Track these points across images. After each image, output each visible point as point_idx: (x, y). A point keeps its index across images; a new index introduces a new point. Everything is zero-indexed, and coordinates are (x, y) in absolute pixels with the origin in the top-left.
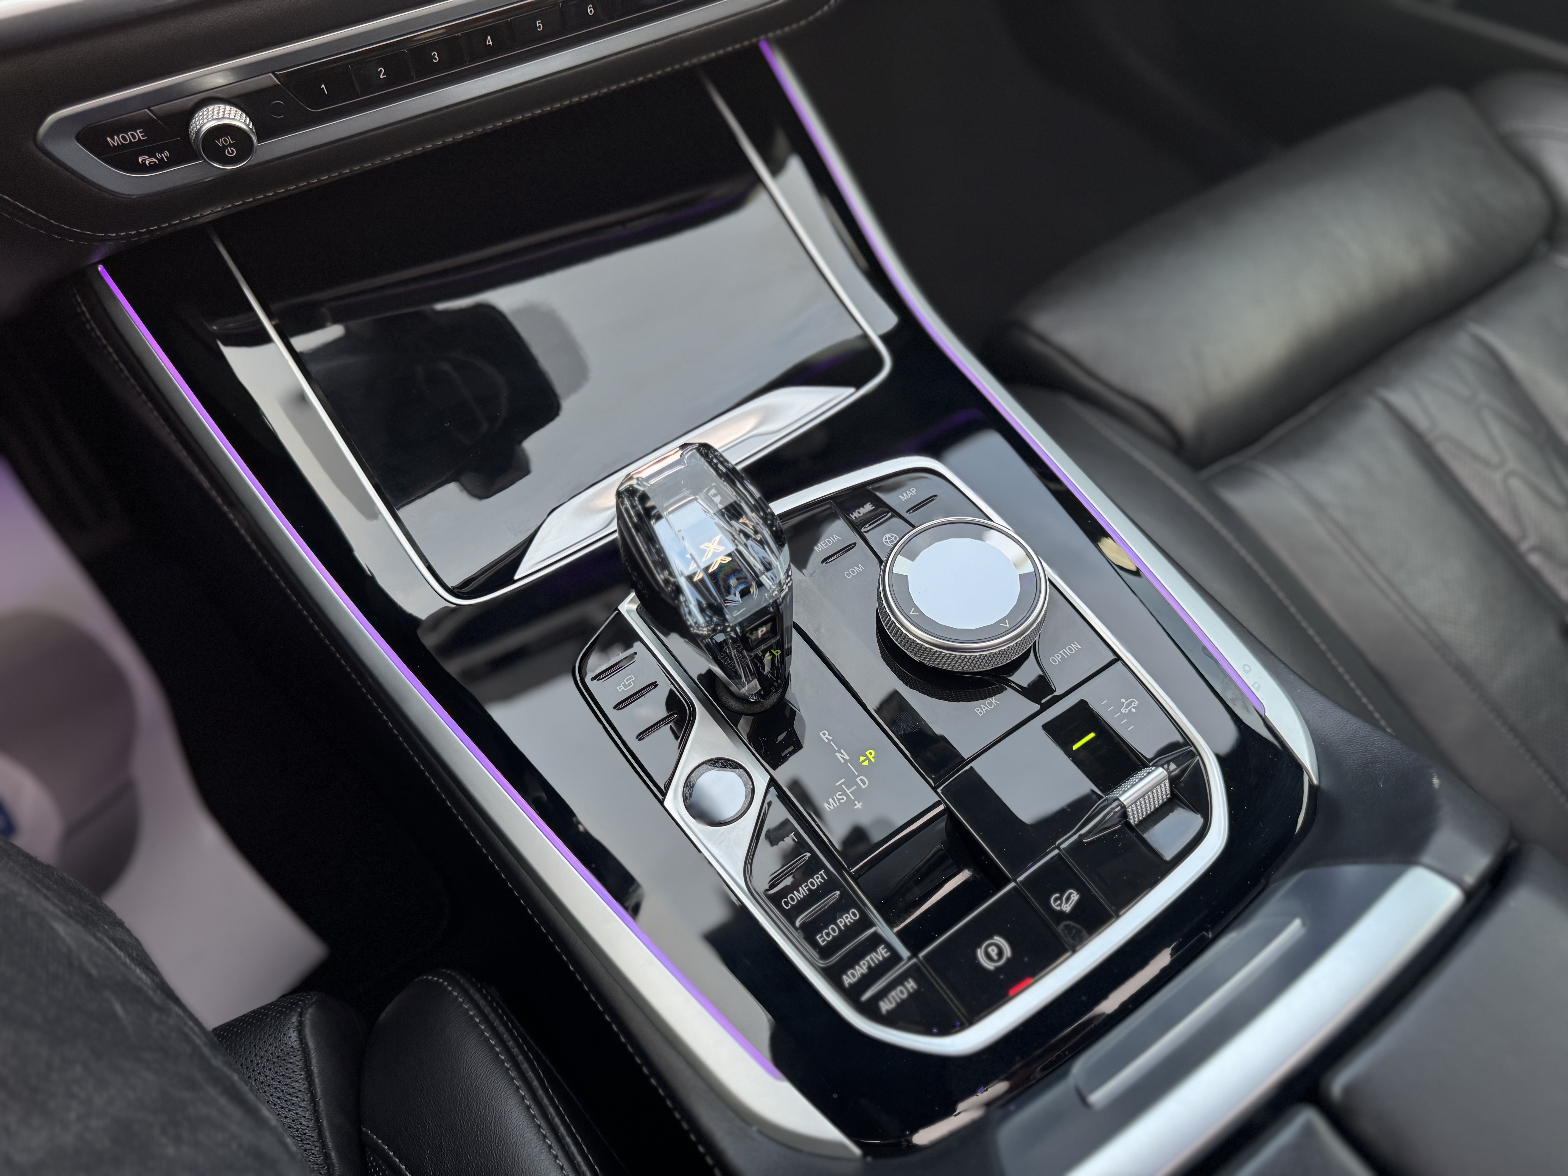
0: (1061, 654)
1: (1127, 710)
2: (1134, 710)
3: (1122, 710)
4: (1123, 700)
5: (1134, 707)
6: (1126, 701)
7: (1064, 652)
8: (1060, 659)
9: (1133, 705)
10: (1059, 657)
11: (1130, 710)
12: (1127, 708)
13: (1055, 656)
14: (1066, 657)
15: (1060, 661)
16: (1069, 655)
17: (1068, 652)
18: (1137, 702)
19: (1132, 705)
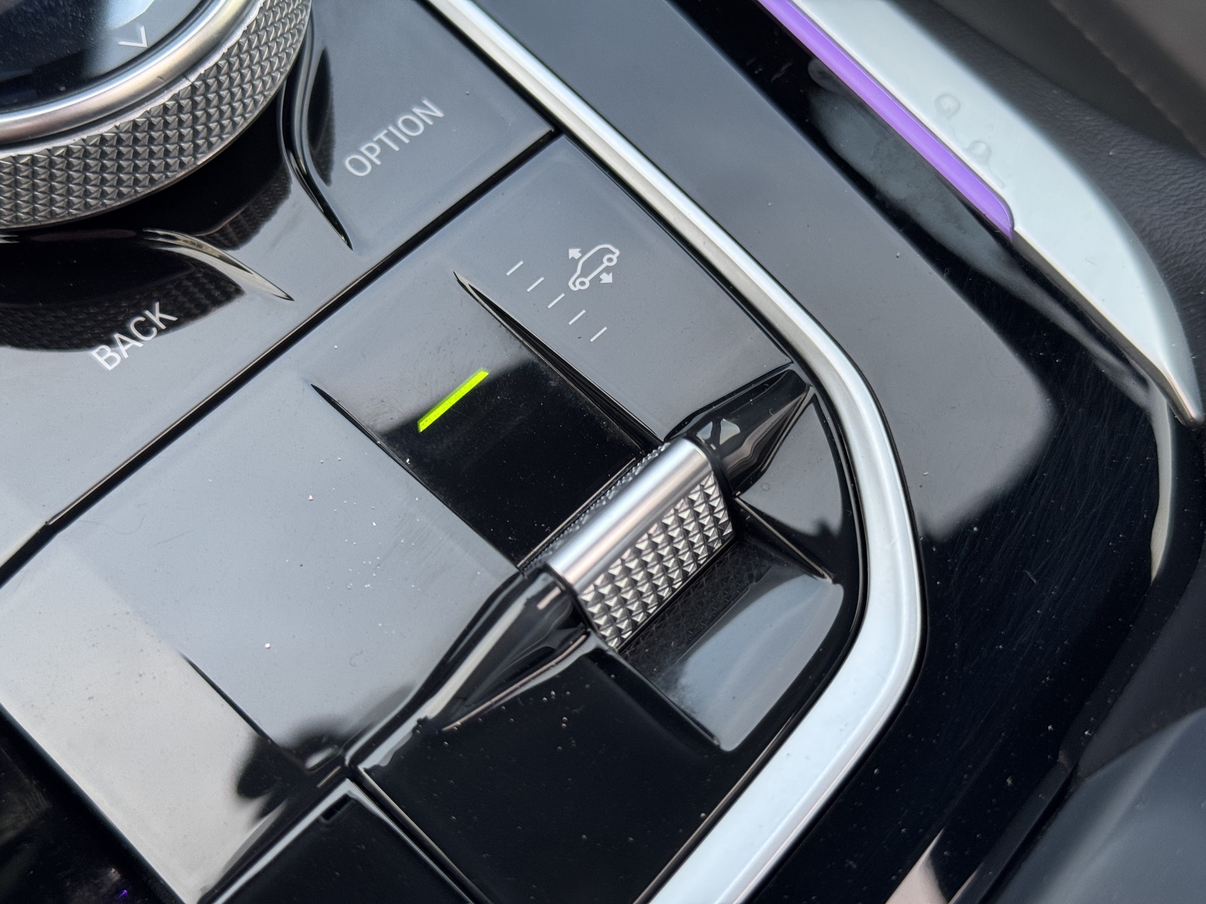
0: (380, 142)
1: (587, 280)
2: (607, 278)
3: (570, 284)
4: (574, 253)
5: (607, 270)
6: (583, 253)
7: (390, 135)
8: (378, 157)
9: (606, 263)
10: (371, 150)
11: (598, 278)
12: (586, 277)
13: (363, 149)
14: (396, 148)
15: (378, 162)
16: (406, 141)
17: (404, 134)
18: (617, 252)
19: (602, 263)
